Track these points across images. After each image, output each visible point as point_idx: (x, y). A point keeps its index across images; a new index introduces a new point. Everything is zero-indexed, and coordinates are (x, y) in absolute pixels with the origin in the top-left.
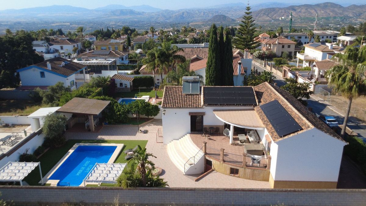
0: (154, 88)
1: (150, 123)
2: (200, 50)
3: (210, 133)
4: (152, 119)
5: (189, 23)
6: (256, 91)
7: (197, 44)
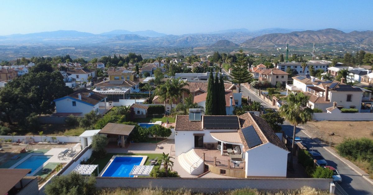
0: (165, 115)
1: (164, 142)
2: (203, 84)
3: (208, 148)
4: (166, 139)
5: (193, 48)
6: (240, 119)
7: (201, 74)
